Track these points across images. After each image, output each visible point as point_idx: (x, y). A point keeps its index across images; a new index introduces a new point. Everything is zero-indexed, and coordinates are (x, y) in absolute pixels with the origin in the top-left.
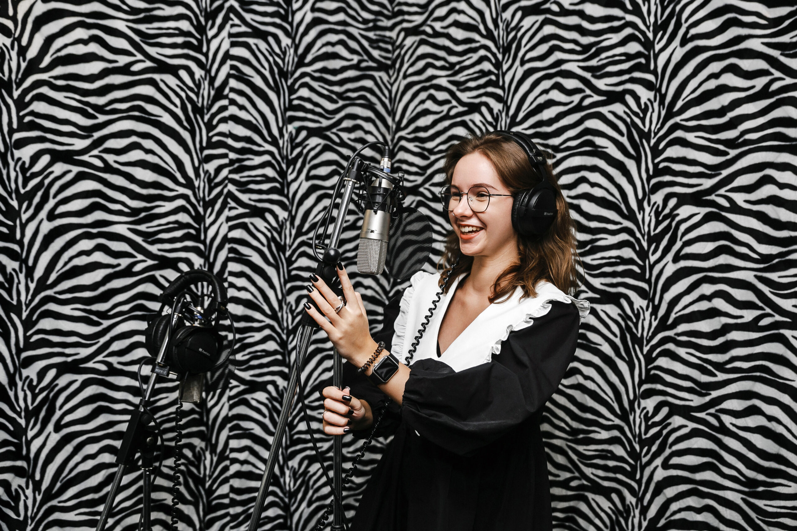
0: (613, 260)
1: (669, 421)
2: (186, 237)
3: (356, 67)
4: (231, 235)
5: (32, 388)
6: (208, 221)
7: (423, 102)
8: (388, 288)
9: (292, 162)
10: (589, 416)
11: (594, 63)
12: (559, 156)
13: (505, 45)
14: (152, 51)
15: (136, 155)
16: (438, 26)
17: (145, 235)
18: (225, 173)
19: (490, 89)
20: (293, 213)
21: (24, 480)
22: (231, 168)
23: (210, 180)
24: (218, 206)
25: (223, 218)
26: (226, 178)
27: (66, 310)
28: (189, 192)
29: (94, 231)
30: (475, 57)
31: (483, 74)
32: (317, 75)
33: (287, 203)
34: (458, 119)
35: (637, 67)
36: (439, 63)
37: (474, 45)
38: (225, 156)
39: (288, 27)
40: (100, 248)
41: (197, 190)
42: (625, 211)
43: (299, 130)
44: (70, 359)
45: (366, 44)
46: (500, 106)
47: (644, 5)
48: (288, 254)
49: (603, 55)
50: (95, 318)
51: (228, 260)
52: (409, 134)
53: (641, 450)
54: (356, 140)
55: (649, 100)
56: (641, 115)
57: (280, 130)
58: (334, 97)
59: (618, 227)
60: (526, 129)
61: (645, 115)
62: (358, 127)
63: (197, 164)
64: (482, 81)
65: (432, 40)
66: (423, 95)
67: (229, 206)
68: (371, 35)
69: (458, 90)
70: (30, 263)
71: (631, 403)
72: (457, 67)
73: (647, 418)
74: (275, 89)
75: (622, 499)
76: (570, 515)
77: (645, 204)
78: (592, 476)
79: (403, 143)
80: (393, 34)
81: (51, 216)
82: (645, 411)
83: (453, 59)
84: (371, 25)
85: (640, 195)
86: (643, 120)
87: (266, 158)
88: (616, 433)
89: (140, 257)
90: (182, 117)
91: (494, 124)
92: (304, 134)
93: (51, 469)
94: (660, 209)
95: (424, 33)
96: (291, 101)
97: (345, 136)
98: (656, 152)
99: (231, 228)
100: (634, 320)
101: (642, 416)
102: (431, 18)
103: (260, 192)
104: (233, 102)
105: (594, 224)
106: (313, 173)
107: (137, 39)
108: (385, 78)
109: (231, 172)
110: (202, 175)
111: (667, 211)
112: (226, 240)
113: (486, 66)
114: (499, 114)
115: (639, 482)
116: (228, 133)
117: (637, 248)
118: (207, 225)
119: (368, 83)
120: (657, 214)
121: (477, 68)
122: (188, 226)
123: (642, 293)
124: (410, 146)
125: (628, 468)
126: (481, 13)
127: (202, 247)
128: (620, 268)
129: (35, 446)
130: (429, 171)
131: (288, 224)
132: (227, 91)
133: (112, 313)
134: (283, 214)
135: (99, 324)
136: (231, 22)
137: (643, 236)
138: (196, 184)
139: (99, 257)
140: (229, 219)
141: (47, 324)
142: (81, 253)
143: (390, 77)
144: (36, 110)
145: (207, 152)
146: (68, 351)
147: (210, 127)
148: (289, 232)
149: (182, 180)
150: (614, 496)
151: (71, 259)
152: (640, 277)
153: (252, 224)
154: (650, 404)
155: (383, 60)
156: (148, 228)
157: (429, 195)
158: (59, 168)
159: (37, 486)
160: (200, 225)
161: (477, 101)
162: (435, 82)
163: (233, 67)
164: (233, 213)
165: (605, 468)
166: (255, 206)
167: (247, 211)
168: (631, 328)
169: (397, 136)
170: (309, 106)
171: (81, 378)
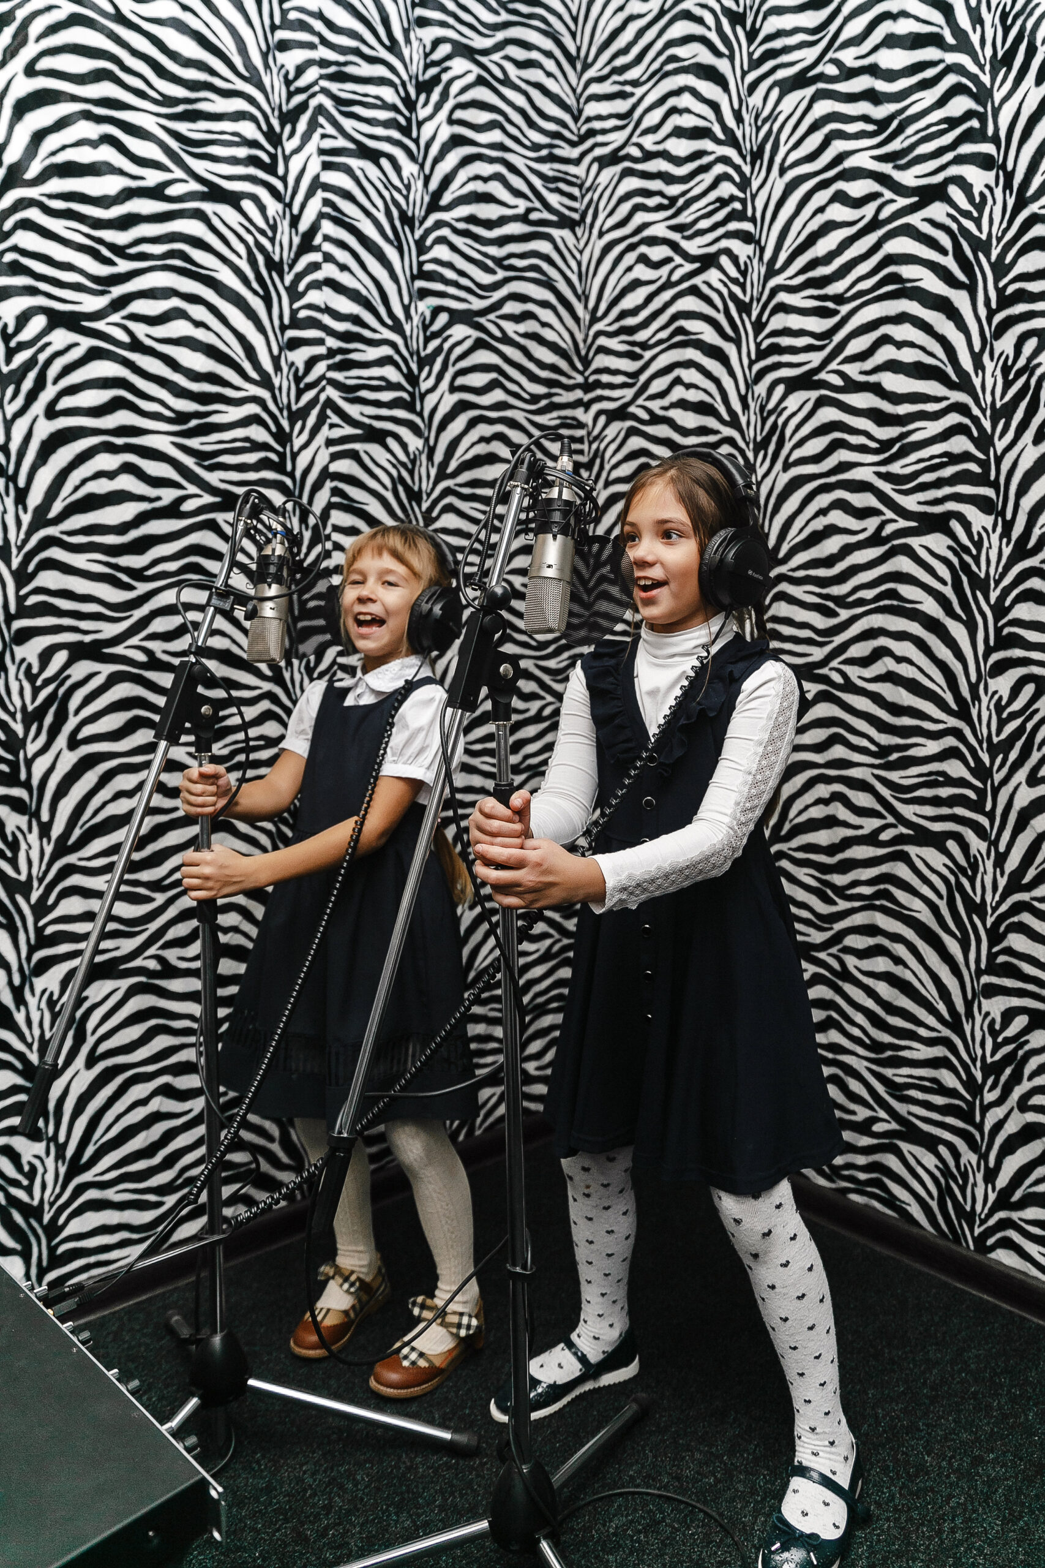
0: (937, 461)
1: (1035, 707)
2: (264, 464)
3: (524, 218)
4: (335, 467)
5: (31, 677)
6: (298, 443)
7: (629, 269)
8: (586, 575)
9: (425, 362)
10: (906, 721)
11: (896, 145)
12: (845, 309)
13: (755, 149)
14: (199, 166)
15: (179, 328)
16: (648, 142)
17: (200, 456)
18: (320, 368)
19: (733, 226)
20: (432, 442)
21: (26, 818)
22: (330, 362)
23: (298, 379)
24: (311, 420)
25: (320, 439)
26: (323, 377)
27: (79, 561)
28: (264, 394)
29: (119, 441)
30: (708, 178)
31: (723, 202)
32: (461, 226)
33: (422, 425)
34: (685, 285)
35: (967, 137)
36: (652, 202)
37: (706, 160)
38: (320, 342)
39: (412, 146)
40: (128, 468)
41: (277, 392)
42: (954, 377)
43: (436, 311)
44: (87, 639)
45: (537, 183)
46: (749, 249)
47: (975, 30)
48: (425, 506)
49: (910, 130)
50: (125, 578)
51: (330, 506)
52: (610, 325)
53: (992, 763)
54: (526, 335)
55: (987, 186)
56: (975, 214)
57: (406, 309)
58: (490, 263)
59: (944, 404)
60: (791, 278)
61: (981, 213)
62: (528, 315)
63: (276, 351)
64: (720, 216)
65: (639, 167)
66: (630, 258)
67: (329, 421)
68: (545, 168)
69: (684, 238)
70: (22, 482)
71: (973, 688)
72: (681, 202)
73: (999, 708)
74: (396, 243)
75: (965, 847)
76: (882, 887)
77: (986, 358)
78: (915, 819)
79: (602, 341)
80: (579, 171)
81: (51, 412)
82: (996, 697)
83: (674, 190)
84: (544, 152)
85: (977, 345)
86: (978, 222)
87: (385, 351)
88: (950, 741)
89: (192, 489)
90: (251, 275)
91: (742, 280)
92: (443, 318)
93: (66, 806)
94: (1010, 363)
95: (628, 157)
96: (421, 264)
97: (510, 327)
98: (1000, 269)
99: (334, 457)
100: (974, 552)
101: (992, 707)
102: (638, 132)
103: (377, 404)
104: (328, 258)
105: (903, 409)
106: (460, 381)
107: (174, 145)
108: (571, 240)
109: (330, 368)
110: (285, 369)
111: (1021, 362)
112: (325, 474)
113: (726, 189)
114: (748, 262)
115: (991, 816)
116: (323, 306)
117: (975, 434)
118: (296, 449)
119: (544, 247)
120: (1006, 369)
121: (712, 196)
122: (265, 447)
123: (985, 505)
124: (613, 344)
125: (972, 795)
126: (715, 106)
127: (288, 482)
128: (948, 472)
129: (40, 767)
130: (643, 378)
131: (424, 457)
132: (318, 239)
133: (150, 572)
134: (415, 443)
135: (131, 588)
136: (320, 131)
137: (983, 411)
138: (276, 382)
139: (127, 483)
140: (330, 442)
141: (50, 579)
142: (99, 475)
143: (578, 240)
144: (22, 245)
145: (291, 333)
146: (84, 625)
147: (294, 294)
148: (426, 472)
149: (254, 375)
150: (951, 845)
151: (84, 482)
152: (981, 480)
153: (366, 452)
154: (1003, 684)
155: (567, 212)
156: (202, 444)
157: (645, 416)
158: (60, 337)
159: (45, 830)
160: (284, 447)
161: (712, 249)
162: (647, 233)
163: (326, 202)
164: (336, 433)
165: (936, 801)
166: (370, 426)
167: (358, 432)
168: (969, 566)
169: (592, 333)
170: (450, 274)
171: (107, 669)
